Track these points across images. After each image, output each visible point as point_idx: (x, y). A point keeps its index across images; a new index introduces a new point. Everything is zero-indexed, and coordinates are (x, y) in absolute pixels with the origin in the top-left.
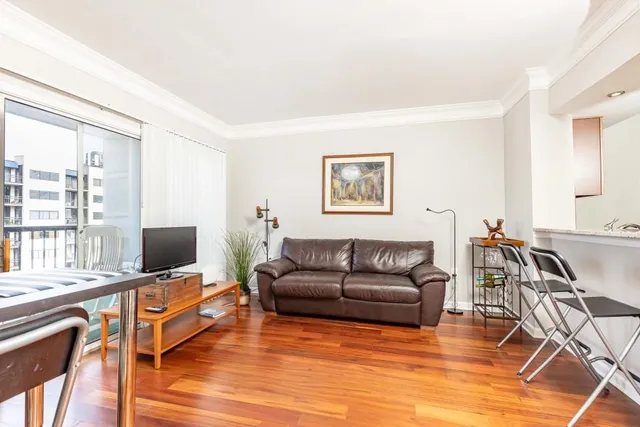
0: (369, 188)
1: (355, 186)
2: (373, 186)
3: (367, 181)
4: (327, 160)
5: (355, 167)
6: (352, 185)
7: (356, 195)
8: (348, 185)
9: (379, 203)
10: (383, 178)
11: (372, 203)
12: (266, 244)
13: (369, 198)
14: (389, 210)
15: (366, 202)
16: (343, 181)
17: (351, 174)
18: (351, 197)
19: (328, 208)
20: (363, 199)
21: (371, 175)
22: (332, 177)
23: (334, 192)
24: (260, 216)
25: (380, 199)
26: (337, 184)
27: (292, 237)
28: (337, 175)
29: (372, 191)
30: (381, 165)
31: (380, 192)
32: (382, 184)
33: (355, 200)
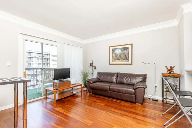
0: (124, 56)
1: (119, 55)
2: (125, 55)
3: (123, 53)
4: (111, 48)
5: (119, 49)
6: (118, 55)
7: (120, 58)
8: (117, 55)
9: (127, 61)
10: (129, 52)
11: (125, 61)
12: (92, 73)
13: (124, 59)
14: (131, 63)
15: (123, 61)
16: (116, 54)
17: (118, 52)
18: (118, 59)
19: (111, 63)
20: (122, 60)
21: (125, 51)
22: (112, 53)
23: (113, 58)
24: (91, 65)
25: (128, 60)
26: (114, 55)
27: (100, 71)
28: (114, 52)
29: (125, 57)
30: (128, 48)
31: (128, 57)
32: (129, 54)
33: (120, 60)
